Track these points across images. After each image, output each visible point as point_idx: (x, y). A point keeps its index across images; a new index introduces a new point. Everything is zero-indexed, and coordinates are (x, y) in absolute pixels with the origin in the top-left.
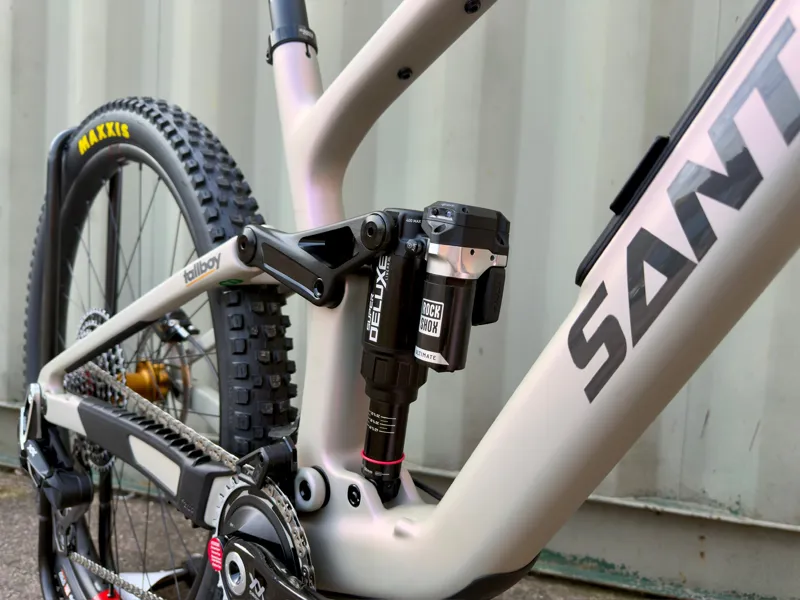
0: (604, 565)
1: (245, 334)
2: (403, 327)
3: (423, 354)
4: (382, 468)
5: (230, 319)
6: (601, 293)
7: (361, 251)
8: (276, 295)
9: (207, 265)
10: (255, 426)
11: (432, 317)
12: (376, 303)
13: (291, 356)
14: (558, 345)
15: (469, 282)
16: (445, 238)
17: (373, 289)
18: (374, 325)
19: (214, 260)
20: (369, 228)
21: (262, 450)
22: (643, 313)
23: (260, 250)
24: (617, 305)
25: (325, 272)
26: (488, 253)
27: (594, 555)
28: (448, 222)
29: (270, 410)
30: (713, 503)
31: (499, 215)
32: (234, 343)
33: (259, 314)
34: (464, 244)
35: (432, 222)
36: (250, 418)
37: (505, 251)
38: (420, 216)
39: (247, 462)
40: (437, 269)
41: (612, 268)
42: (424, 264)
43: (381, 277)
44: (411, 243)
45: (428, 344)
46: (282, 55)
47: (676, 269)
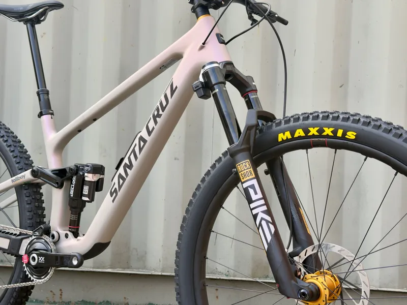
1: (31, 198)
2: (79, 192)
3: (84, 198)
4: (74, 229)
5: (25, 194)
6: (114, 184)
7: (68, 175)
8: (39, 186)
9: (20, 178)
10: (34, 225)
11: (86, 190)
12: (72, 187)
13: (44, 205)
14: (109, 193)
15: (94, 182)
16: (88, 172)
17: (72, 184)
19: (23, 176)
20: (71, 169)
21: (42, 226)
22: (120, 187)
23: (39, 173)
24: (116, 186)
25: (59, 180)
26: (99, 175)
28: (89, 169)
29: (39, 221)
31: (102, 166)
32: (27, 201)
33: (34, 192)
34: (93, 173)
35: (86, 168)
36: (33, 223)
37: (103, 174)
38: (83, 166)
39: (35, 231)
40: (86, 179)
41: (116, 180)
42: (84, 178)
43: (74, 181)
44: (81, 173)
45: (85, 196)
46: (46, 118)
47: (124, 179)
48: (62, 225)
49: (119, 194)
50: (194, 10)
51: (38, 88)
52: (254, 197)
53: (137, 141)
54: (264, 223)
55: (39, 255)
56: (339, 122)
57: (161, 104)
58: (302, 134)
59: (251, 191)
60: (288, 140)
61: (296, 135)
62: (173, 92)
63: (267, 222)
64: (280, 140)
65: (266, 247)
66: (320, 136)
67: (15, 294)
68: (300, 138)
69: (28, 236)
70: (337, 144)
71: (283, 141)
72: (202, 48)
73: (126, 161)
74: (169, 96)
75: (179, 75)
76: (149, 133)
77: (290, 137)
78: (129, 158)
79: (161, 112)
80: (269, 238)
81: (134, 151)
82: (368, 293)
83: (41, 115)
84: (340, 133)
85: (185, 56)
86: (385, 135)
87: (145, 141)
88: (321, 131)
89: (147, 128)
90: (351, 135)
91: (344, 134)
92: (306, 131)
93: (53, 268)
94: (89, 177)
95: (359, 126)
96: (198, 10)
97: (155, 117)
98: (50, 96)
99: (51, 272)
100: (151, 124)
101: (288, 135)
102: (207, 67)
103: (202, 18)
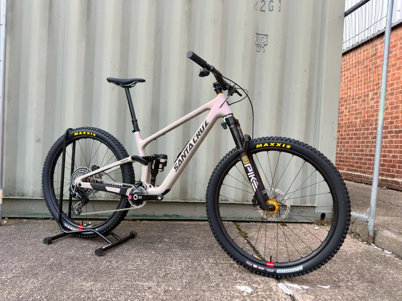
0: (177, 216)
2: (157, 167)
4: (153, 183)
6: (176, 164)
7: (151, 159)
11: (160, 166)
12: (153, 165)
14: (173, 168)
15: (164, 162)
17: (153, 163)
18: (153, 167)
19: (127, 159)
20: (153, 157)
22: (179, 165)
23: (135, 158)
24: (178, 165)
25: (146, 161)
27: (175, 214)
28: (162, 156)
30: (197, 200)
31: (167, 155)
34: (163, 159)
35: (160, 156)
37: (167, 159)
38: (159, 155)
41: (177, 162)
42: (159, 161)
44: (158, 159)
45: (160, 169)
46: (137, 133)
47: (182, 162)
48: (147, 181)
49: (179, 168)
50: (216, 90)
51: (133, 119)
52: (250, 171)
53: (188, 145)
54: (254, 181)
55: (138, 195)
56: (284, 141)
57: (201, 130)
58: (267, 145)
59: (248, 168)
60: (260, 147)
61: (265, 146)
62: (206, 125)
63: (255, 181)
64: (257, 147)
65: (255, 190)
66: (275, 147)
67: (121, 214)
68: (266, 147)
69: (131, 187)
70: (281, 149)
71: (258, 148)
72: (220, 107)
73: (183, 154)
74: (204, 127)
75: (209, 117)
76: (195, 142)
77: (261, 146)
78: (184, 153)
79: (200, 133)
80: (256, 187)
81: (186, 150)
82: (290, 207)
83: (134, 131)
84: (284, 146)
85: (212, 110)
86: (302, 147)
87: (192, 146)
88: (276, 144)
89: (194, 140)
90: (288, 147)
91: (286, 146)
92: (269, 144)
93: (145, 201)
94: (162, 161)
95: (292, 143)
96: (218, 90)
97: (197, 135)
98: (138, 122)
99: (144, 203)
100: (196, 139)
101: (261, 145)
102: (228, 116)
103: (220, 94)
